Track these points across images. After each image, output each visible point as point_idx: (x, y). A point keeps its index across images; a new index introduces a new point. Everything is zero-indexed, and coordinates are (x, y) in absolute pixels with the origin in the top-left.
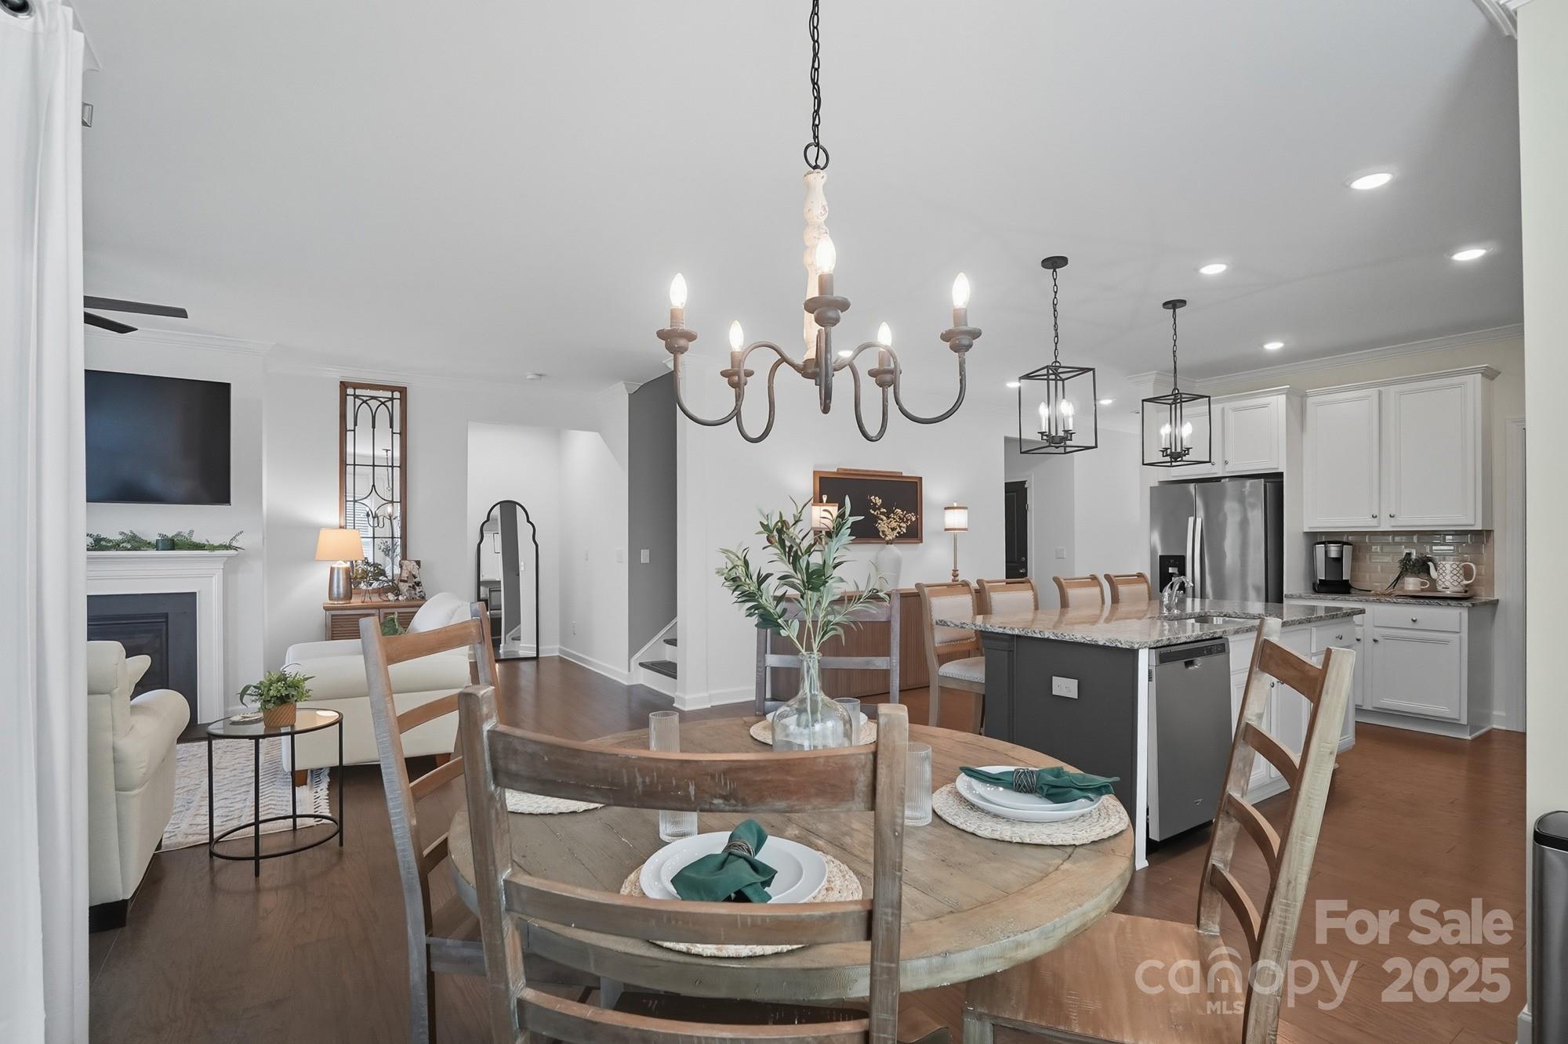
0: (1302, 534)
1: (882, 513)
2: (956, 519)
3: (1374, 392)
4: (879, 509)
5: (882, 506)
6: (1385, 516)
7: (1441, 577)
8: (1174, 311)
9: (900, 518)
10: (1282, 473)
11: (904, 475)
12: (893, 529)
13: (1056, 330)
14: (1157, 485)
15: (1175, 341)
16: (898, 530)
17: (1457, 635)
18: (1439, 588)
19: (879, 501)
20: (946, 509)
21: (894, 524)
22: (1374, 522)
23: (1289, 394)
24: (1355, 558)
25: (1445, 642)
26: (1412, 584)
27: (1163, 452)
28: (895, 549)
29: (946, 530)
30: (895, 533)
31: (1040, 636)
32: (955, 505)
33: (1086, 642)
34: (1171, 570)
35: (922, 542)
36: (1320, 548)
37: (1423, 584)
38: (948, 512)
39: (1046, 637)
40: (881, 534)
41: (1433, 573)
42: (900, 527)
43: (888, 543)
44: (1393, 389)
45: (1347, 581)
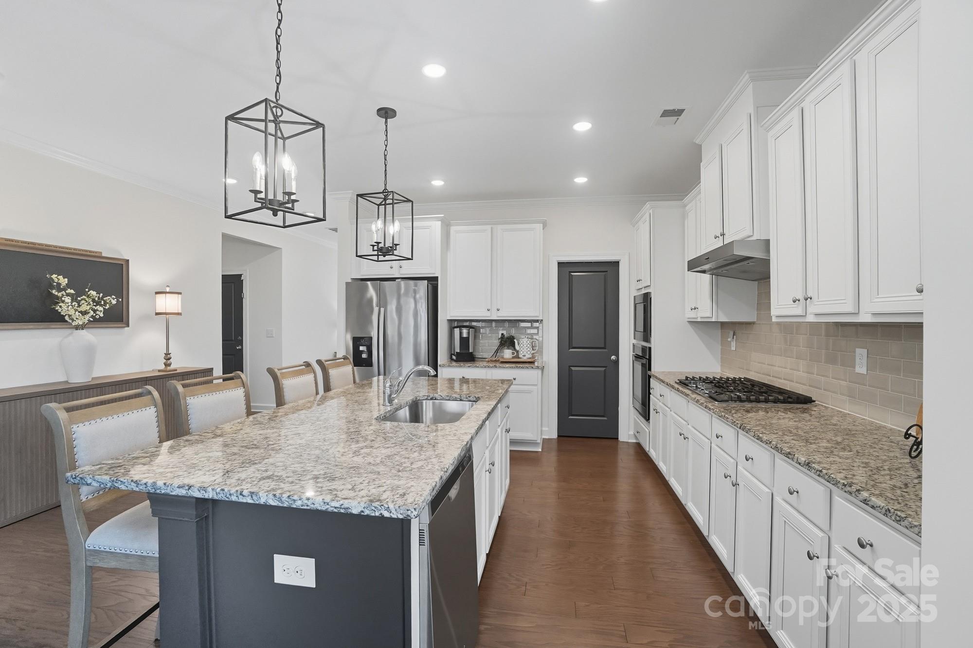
0: (446, 321)
1: (68, 295)
2: (169, 303)
3: (489, 227)
4: (64, 289)
5: (69, 286)
6: (494, 310)
7: (522, 349)
8: (386, 122)
9: (94, 300)
10: (437, 277)
11: (103, 255)
12: (84, 313)
13: (278, 68)
14: (350, 281)
15: (386, 146)
16: (92, 313)
17: (536, 387)
18: (521, 356)
19: (64, 281)
20: (157, 293)
21: (84, 307)
22: (488, 314)
23: (442, 220)
24: (475, 337)
25: (529, 392)
26: (508, 354)
27: (373, 246)
28: (86, 335)
29: (157, 314)
30: (87, 317)
31: (250, 501)
32: (168, 290)
33: (330, 509)
34: (361, 348)
35: (128, 326)
36: (457, 331)
37: (513, 353)
38: (160, 297)
39: (262, 501)
40: (67, 318)
41: (517, 347)
42: (95, 311)
43: (77, 328)
44: (500, 227)
45: (472, 353)
